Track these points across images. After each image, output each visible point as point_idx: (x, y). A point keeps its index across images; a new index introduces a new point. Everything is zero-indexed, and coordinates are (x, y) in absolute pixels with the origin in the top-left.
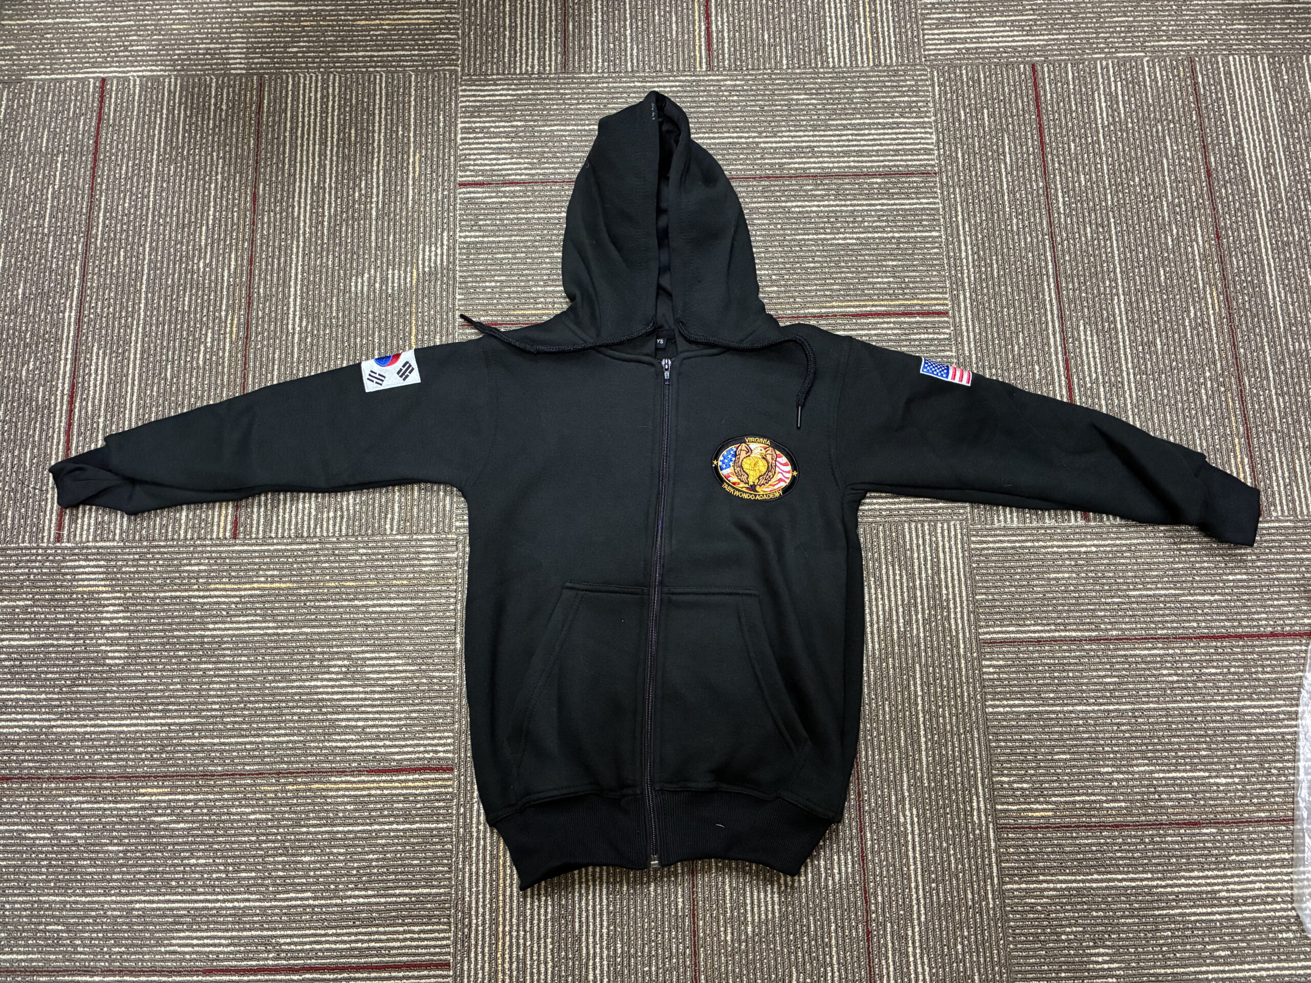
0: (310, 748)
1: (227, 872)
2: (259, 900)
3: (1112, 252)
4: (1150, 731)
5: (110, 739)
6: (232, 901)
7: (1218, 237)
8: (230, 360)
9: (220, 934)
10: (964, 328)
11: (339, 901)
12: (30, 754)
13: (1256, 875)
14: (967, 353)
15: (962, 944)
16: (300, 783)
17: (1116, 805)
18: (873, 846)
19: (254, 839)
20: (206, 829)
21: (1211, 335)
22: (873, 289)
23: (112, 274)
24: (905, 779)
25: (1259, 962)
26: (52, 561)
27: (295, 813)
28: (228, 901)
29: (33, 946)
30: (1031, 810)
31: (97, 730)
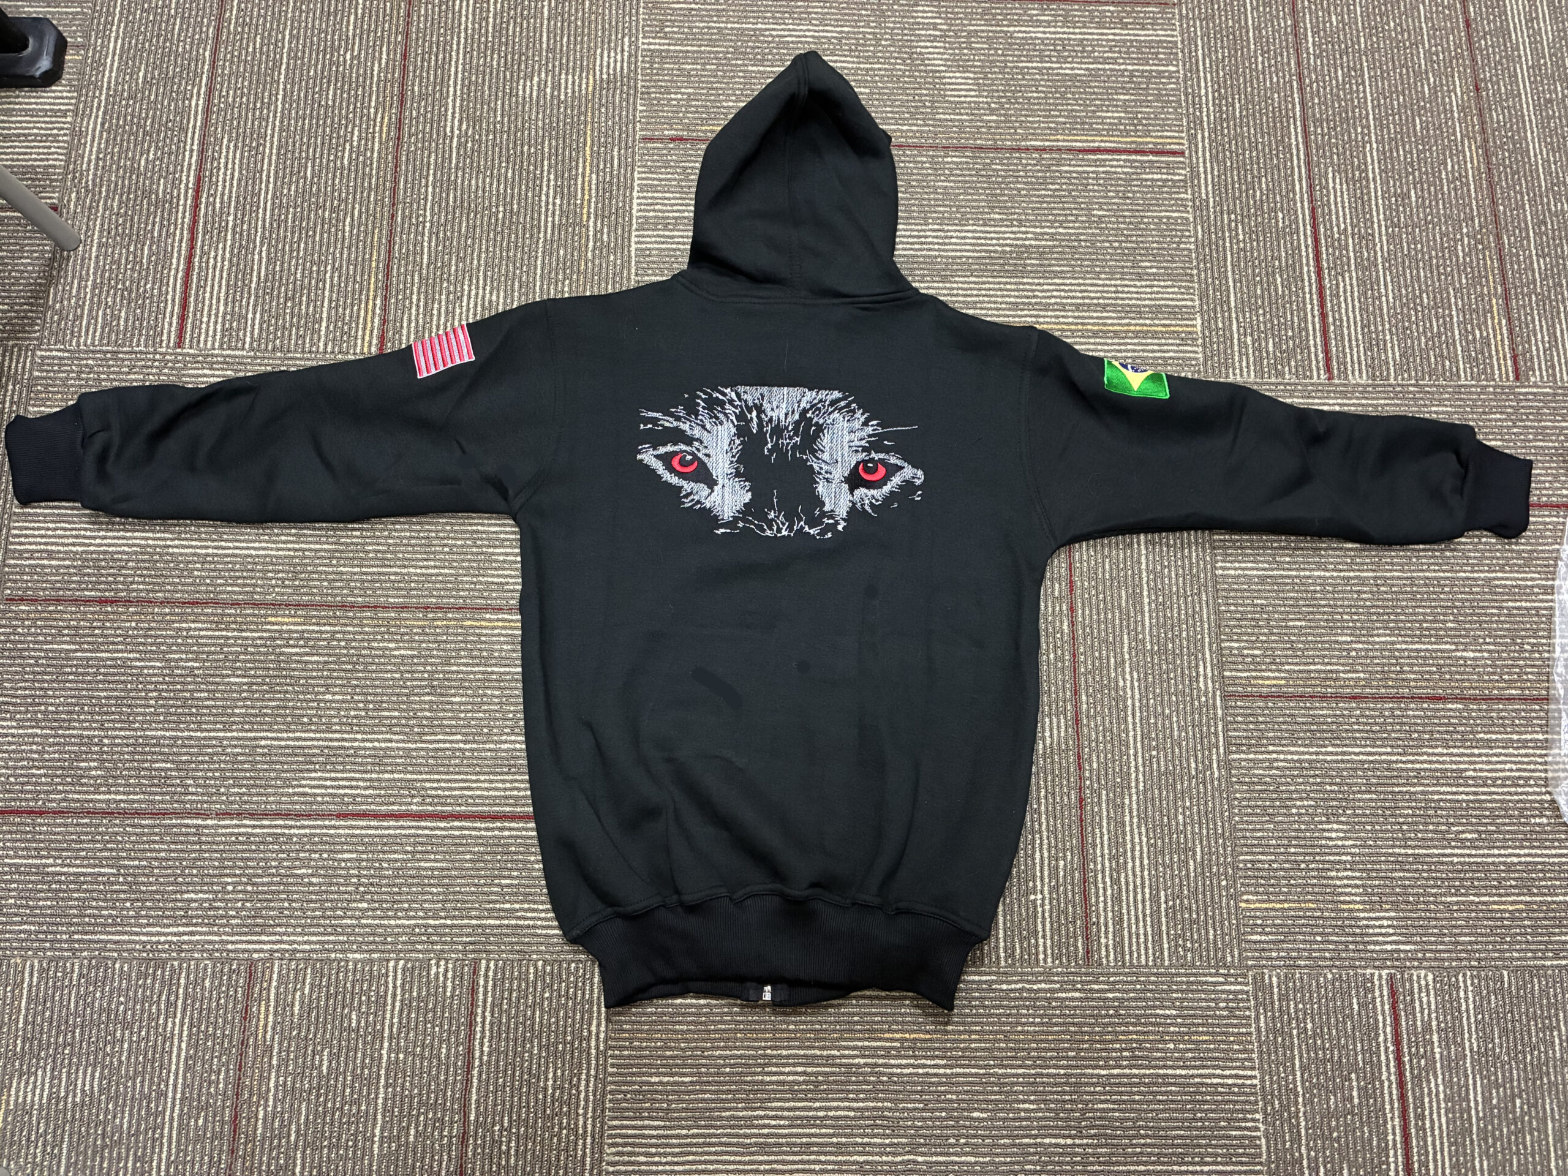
0: (462, 582)
1: (367, 710)
2: (403, 741)
3: (1365, 98)
4: (1392, 600)
5: (235, 563)
6: (372, 741)
7: (1477, 89)
8: (379, 162)
9: (357, 776)
10: (1202, 170)
11: (492, 746)
12: (141, 576)
13: (1506, 755)
14: (1204, 196)
15: (1184, 814)
16: (450, 619)
17: (1354, 675)
18: (1088, 711)
19: (398, 676)
20: (344, 663)
21: (1469, 190)
22: (1102, 123)
23: (246, 61)
24: (1126, 641)
25: (1509, 847)
26: (172, 368)
27: (444, 650)
28: (368, 740)
29: (135, 786)
30: (1262, 678)
31: (220, 552)
